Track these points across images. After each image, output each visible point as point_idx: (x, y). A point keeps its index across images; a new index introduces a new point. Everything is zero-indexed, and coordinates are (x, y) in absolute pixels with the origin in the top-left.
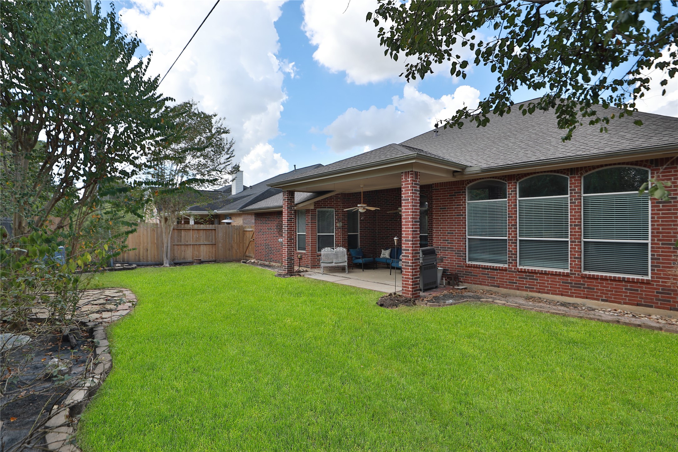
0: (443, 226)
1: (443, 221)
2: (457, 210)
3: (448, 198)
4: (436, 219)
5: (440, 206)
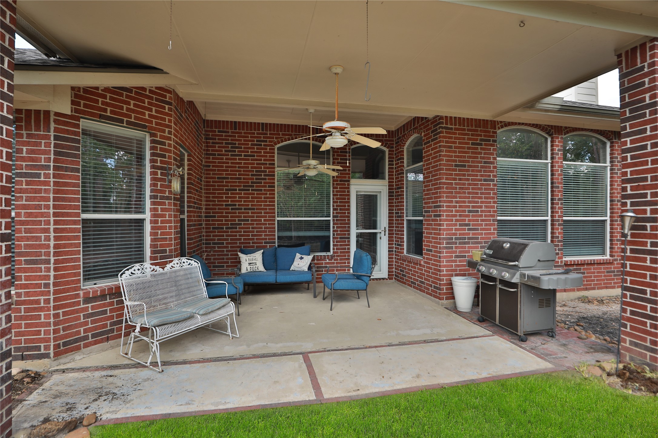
0: (460, 197)
1: (460, 188)
2: (485, 171)
3: (468, 148)
4: (448, 184)
5: (455, 161)
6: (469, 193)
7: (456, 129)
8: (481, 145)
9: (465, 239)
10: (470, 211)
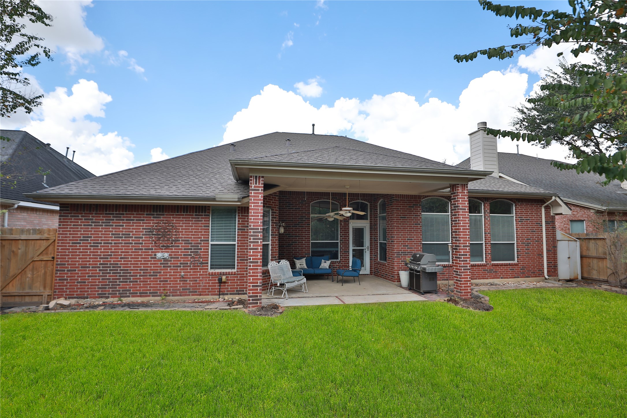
0: (403, 233)
1: (403, 228)
2: (415, 220)
3: (407, 209)
4: (397, 226)
5: (401, 215)
6: (407, 231)
7: (401, 200)
8: (413, 207)
9: (406, 252)
10: (408, 239)
